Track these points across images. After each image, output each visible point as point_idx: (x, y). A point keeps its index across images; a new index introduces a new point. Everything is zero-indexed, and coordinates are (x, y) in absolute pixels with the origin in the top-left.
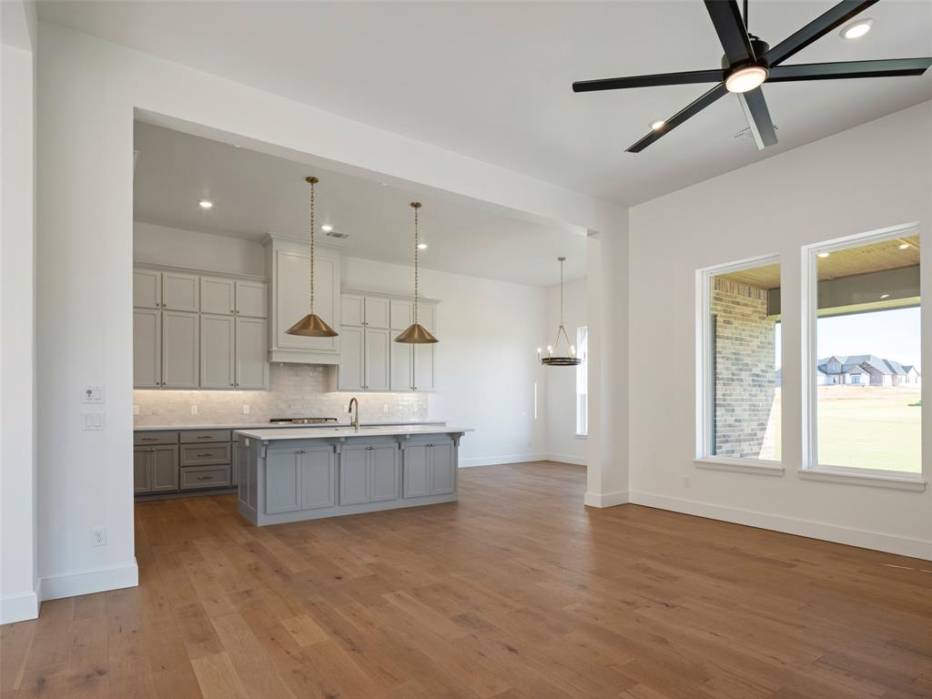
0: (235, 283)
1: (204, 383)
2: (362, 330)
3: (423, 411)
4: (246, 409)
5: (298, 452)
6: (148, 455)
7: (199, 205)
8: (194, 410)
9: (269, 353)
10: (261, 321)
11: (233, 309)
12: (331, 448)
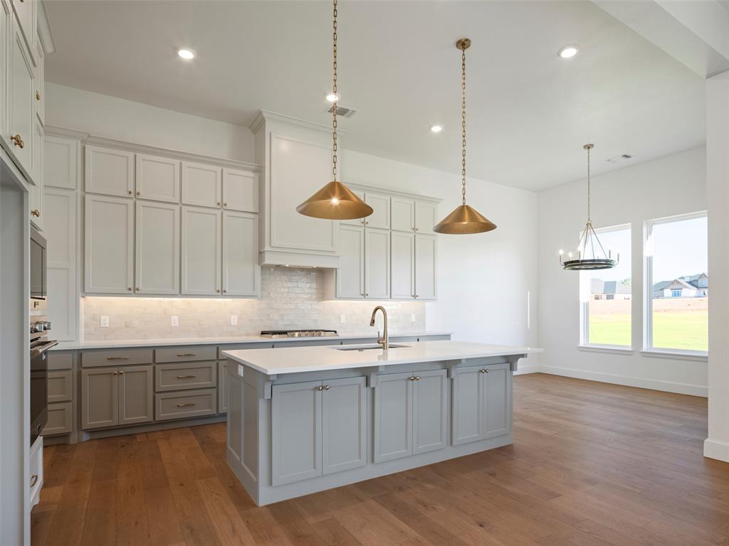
0: (222, 171)
1: (185, 289)
2: (362, 230)
3: (421, 320)
4: (234, 320)
5: (317, 389)
6: (115, 378)
7: (177, 55)
8: (175, 321)
9: (261, 253)
10: (252, 216)
11: (219, 201)
12: (362, 380)
